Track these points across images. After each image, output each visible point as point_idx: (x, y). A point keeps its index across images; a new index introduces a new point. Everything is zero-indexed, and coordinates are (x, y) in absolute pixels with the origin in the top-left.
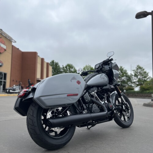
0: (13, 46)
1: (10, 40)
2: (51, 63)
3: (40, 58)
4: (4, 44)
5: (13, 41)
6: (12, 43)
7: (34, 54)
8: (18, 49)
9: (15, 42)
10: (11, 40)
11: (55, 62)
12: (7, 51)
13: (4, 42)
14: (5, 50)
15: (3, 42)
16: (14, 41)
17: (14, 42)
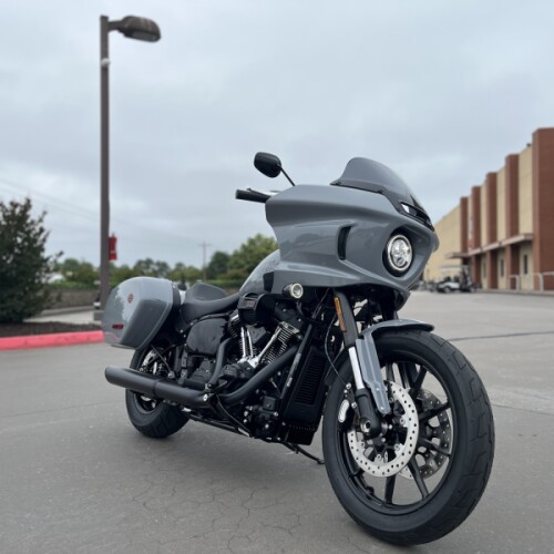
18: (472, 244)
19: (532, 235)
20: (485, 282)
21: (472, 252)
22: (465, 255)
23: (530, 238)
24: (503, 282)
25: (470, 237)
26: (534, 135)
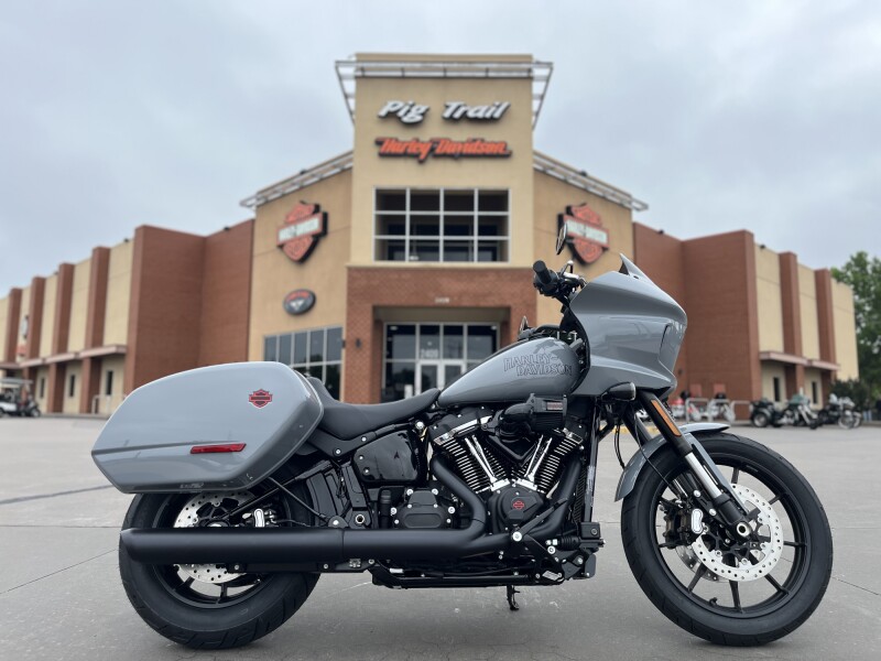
0: (635, 225)
1: (620, 205)
2: (848, 266)
3: (771, 252)
4: (598, 226)
5: (634, 204)
6: (630, 216)
7: (738, 244)
8: (661, 232)
9: (645, 207)
10: (627, 205)
11: (870, 259)
12: (613, 249)
13: (599, 220)
14: (605, 249)
15: (595, 221)
16: (638, 206)
17: (638, 210)
18: (27, 352)
19: (127, 347)
20: (44, 404)
21: (23, 362)
22: (10, 366)
23: (122, 350)
24: (72, 404)
25: (22, 342)
26: (138, 230)
